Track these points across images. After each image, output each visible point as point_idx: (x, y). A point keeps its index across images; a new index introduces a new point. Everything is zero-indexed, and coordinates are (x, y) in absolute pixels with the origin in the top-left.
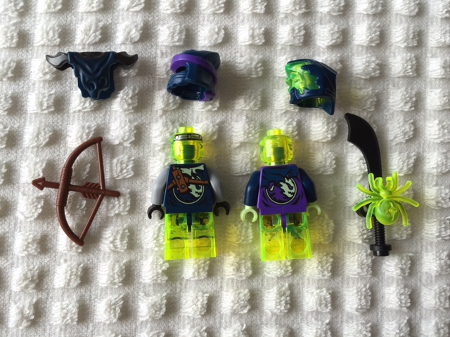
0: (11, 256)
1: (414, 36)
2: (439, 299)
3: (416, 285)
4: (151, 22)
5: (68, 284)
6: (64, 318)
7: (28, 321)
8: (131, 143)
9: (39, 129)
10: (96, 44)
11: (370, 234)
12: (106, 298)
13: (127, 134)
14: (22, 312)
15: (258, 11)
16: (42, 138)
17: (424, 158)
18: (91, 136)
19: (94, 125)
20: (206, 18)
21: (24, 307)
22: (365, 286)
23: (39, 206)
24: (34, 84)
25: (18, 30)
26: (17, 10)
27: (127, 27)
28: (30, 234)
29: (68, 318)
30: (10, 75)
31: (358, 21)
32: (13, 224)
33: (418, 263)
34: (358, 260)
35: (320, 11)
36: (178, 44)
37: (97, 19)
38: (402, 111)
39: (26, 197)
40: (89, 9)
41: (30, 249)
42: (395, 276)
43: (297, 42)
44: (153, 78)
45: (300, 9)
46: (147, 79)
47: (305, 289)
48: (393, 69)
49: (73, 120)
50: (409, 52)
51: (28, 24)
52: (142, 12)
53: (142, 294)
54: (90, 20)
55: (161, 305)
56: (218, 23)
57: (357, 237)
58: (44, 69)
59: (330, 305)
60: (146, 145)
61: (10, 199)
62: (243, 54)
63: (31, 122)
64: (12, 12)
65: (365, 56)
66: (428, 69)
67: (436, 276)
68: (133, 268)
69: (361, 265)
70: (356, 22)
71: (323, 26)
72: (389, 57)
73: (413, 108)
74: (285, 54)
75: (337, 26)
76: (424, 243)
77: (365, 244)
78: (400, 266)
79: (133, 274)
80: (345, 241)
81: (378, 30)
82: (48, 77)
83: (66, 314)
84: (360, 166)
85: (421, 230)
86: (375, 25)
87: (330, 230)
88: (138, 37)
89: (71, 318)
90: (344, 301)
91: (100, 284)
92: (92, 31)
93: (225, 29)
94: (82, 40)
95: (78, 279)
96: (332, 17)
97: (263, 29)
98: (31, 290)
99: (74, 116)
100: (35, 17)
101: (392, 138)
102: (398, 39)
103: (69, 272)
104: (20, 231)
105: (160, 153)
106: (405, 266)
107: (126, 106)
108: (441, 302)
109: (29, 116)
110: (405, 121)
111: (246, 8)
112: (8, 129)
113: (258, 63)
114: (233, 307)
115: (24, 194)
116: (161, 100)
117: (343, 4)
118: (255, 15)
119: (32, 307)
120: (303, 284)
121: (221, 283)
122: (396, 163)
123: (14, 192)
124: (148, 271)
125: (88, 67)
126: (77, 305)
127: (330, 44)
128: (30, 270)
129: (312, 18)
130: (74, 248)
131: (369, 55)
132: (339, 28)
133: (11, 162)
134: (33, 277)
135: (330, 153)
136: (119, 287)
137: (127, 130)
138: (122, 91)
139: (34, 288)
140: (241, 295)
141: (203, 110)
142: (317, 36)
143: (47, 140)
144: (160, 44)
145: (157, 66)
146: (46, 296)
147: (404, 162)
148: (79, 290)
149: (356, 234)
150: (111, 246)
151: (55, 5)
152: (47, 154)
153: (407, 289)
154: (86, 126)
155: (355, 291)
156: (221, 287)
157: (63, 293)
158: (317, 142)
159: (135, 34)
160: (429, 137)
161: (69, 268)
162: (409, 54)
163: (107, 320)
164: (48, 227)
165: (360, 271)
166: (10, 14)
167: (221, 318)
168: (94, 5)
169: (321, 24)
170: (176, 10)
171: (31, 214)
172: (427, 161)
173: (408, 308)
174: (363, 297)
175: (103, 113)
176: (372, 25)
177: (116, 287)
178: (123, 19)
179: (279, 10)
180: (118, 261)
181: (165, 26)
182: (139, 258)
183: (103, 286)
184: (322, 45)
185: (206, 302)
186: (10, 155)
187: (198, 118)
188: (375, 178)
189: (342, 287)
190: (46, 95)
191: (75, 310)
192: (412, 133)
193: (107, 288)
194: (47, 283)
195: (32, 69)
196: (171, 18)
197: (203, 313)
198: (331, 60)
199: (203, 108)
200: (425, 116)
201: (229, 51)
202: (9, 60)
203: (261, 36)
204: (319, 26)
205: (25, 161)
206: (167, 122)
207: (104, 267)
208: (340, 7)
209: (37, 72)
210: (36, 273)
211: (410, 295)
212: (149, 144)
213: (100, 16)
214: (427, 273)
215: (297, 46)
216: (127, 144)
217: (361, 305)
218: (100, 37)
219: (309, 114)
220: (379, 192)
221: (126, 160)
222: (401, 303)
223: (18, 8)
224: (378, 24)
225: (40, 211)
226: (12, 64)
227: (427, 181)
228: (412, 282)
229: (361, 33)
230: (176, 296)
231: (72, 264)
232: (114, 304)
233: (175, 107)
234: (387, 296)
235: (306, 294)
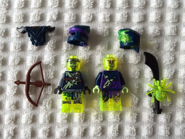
0: (4, 110)
1: (176, 17)
2: (182, 132)
3: (173, 126)
4: (61, 12)
5: (27, 122)
6: (25, 135)
7: (11, 136)
8: (52, 64)
9: (15, 58)
10: (38, 22)
11: (153, 104)
12: (42, 128)
13: (51, 60)
14: (9, 133)
15: (107, 7)
16: (16, 62)
17: (178, 71)
18: (36, 61)
19: (37, 56)
20: (85, 10)
21: (9, 131)
22: (151, 126)
23: (15, 90)
24: (13, 39)
25: (6, 16)
26: (5, 7)
27: (51, 14)
28: (11, 101)
29: (27, 136)
30: (3, 35)
31: (151, 11)
32: (5, 97)
33: (174, 116)
34: (148, 115)
35: (134, 6)
36: (72, 21)
37: (38, 11)
38: (169, 51)
39: (10, 86)
40: (35, 7)
41: (11, 108)
42: (163, 122)
43: (124, 20)
44: (62, 36)
45: (126, 6)
46: (60, 37)
47: (125, 127)
48: (166, 32)
49: (29, 54)
50: (174, 24)
51: (10, 13)
52: (58, 8)
53: (57, 127)
54: (36, 11)
55: (64, 132)
56: (90, 12)
57: (148, 105)
58: (17, 33)
59: (135, 133)
60: (59, 65)
61: (3, 86)
62: (101, 26)
63: (11, 55)
64: (4, 8)
65: (154, 26)
66: (182, 32)
67: (181, 122)
68: (53, 116)
69: (149, 117)
70: (150, 11)
71: (136, 13)
72: (164, 27)
73: (174, 50)
74: (119, 25)
75: (142, 13)
76: (177, 108)
77: (151, 108)
78: (166, 118)
79: (53, 118)
80: (143, 106)
81: (160, 15)
82: (18, 36)
83: (26, 134)
84: (150, 75)
85: (175, 102)
86: (159, 12)
87: (136, 102)
88: (56, 19)
89: (28, 136)
90: (141, 132)
91: (40, 123)
92: (36, 16)
93: (93, 15)
94: (32, 20)
95: (31, 120)
96: (140, 9)
97: (109, 15)
98: (12, 124)
99: (29, 53)
100: (13, 10)
101: (164, 63)
102: (169, 19)
103: (27, 117)
104: (8, 100)
105: (65, 68)
106: (168, 118)
107: (50, 49)
108: (183, 133)
109: (11, 52)
110: (171, 55)
111: (102, 5)
112: (2, 58)
113: (107, 30)
114: (94, 133)
115: (9, 85)
116: (65, 46)
117: (144, 3)
118: (106, 8)
119: (13, 131)
120: (124, 124)
121: (90, 123)
122: (166, 73)
123: (5, 84)
124: (60, 117)
125: (34, 33)
126: (31, 131)
127: (138, 21)
128: (12, 116)
129: (131, 9)
130: (29, 108)
131: (155, 26)
132: (142, 14)
133: (4, 71)
134: (13, 119)
135: (137, 69)
136: (48, 124)
137: (51, 58)
138: (49, 42)
139: (13, 123)
140: (98, 128)
141: (83, 50)
142: (133, 18)
143: (18, 62)
144: (65, 21)
145: (64, 31)
146: (18, 126)
147: (169, 73)
148: (31, 125)
149: (147, 104)
150: (44, 107)
151: (21, 5)
152: (18, 68)
153: (168, 127)
154: (34, 57)
155: (146, 128)
156: (90, 125)
157: (25, 126)
158: (132, 64)
159: (54, 18)
160: (181, 62)
161: (27, 116)
162: (173, 25)
163: (42, 137)
164: (19, 99)
165: (148, 119)
166: (3, 9)
167: (89, 137)
168: (37, 5)
169: (135, 12)
170: (72, 7)
171: (12, 93)
172: (180, 73)
173: (168, 135)
174: (149, 130)
175: (41, 51)
176: (157, 13)
177: (46, 124)
178: (49, 11)
179: (116, 6)
180: (47, 113)
181: (67, 14)
182: (56, 112)
183: (41, 123)
184: (135, 22)
185: (83, 131)
186: (3, 68)
187: (81, 53)
188: (156, 81)
189: (141, 126)
190: (18, 43)
191: (30, 133)
192: (173, 60)
193: (43, 124)
194: (19, 121)
195: (12, 32)
196: (70, 10)
197: (82, 136)
198: (139, 28)
199: (83, 49)
200: (179, 53)
201: (95, 24)
202: (2, 29)
203: (108, 18)
204: (134, 13)
205: (9, 71)
206: (67, 55)
207: (42, 115)
208: (143, 5)
209: (14, 34)
210: (14, 117)
211: (169, 130)
212: (60, 64)
213: (40, 10)
214: (177, 121)
215: (124, 22)
216: (51, 65)
217: (148, 134)
218: (40, 19)
219: (129, 52)
220: (157, 87)
221: (50, 71)
222: (166, 133)
223: (6, 6)
224: (160, 12)
225: (15, 92)
226: (4, 30)
227: (179, 81)
228: (171, 124)
229: (152, 16)
230: (71, 128)
231: (28, 114)
232: (45, 131)
233: (71, 49)
234: (160, 130)
235: (125, 129)
